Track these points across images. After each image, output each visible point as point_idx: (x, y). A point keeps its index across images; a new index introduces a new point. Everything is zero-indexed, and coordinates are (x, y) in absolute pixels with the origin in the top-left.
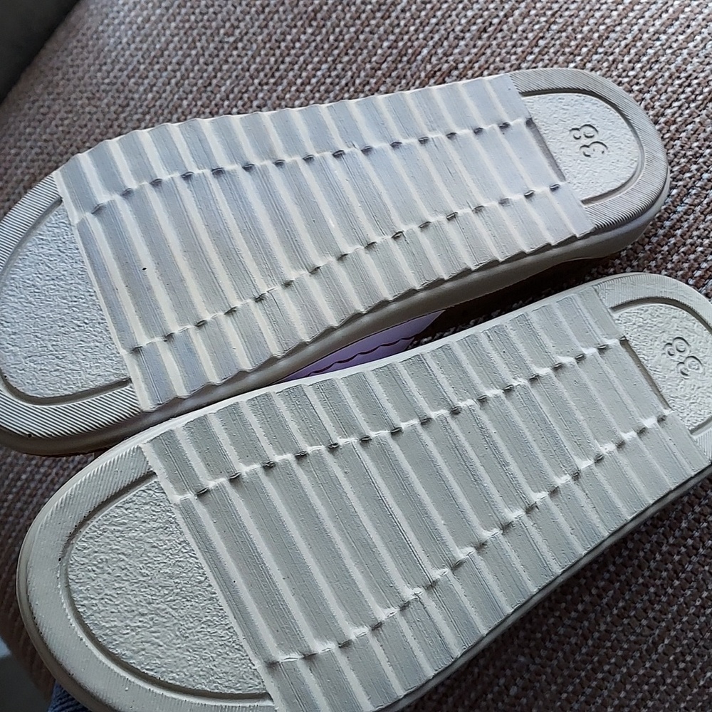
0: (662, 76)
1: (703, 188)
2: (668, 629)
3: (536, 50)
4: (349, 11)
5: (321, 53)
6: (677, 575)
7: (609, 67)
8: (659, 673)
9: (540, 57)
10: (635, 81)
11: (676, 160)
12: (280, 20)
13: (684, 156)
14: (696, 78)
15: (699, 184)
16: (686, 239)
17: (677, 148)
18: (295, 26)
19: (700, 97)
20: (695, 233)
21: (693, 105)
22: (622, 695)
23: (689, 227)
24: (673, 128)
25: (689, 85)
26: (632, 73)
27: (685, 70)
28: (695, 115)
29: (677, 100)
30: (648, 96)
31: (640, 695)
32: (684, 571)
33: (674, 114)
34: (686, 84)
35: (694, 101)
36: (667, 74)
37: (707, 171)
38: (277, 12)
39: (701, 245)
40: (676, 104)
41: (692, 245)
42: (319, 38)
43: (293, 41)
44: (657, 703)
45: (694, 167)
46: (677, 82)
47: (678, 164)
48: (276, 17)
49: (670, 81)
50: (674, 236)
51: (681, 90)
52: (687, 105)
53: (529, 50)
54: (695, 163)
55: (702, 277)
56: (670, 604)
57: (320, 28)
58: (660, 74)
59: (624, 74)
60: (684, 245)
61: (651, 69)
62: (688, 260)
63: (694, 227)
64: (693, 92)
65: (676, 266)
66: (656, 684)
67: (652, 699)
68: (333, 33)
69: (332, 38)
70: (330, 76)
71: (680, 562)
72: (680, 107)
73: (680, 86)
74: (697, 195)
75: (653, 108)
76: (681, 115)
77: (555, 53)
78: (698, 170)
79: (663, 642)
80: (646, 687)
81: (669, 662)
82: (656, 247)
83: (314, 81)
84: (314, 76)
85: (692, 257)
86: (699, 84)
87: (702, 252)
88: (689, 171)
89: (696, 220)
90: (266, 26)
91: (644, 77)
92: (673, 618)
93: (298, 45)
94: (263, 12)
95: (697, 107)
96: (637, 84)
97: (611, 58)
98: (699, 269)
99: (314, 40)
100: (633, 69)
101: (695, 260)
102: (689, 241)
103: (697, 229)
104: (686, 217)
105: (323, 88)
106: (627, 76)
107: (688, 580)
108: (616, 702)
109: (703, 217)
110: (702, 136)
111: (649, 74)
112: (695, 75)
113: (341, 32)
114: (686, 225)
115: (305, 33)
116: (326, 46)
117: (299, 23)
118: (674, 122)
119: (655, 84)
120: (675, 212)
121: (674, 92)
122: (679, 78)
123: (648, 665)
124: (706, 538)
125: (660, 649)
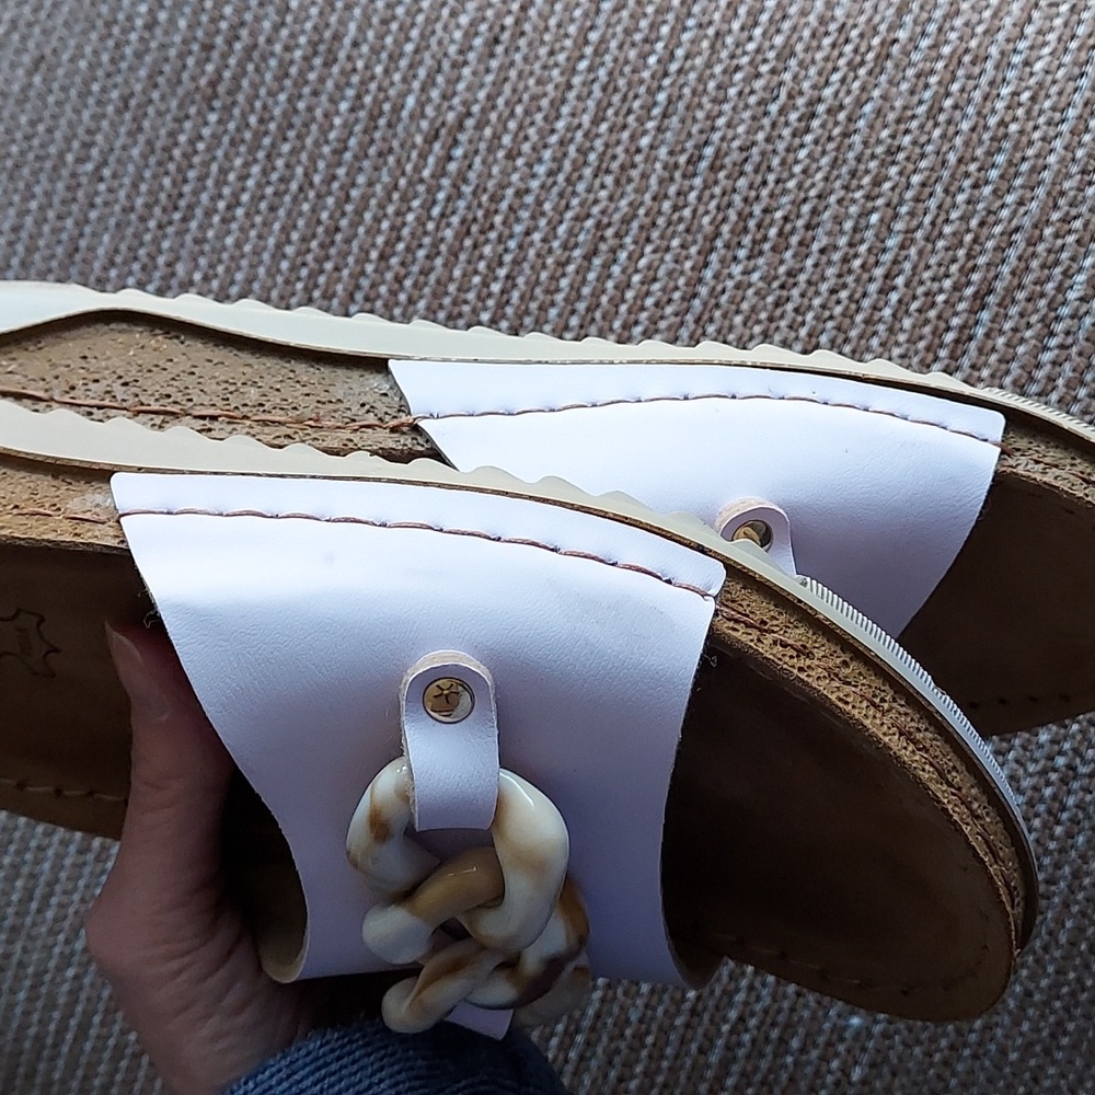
0: (800, 39)
1: (917, 200)
2: (1066, 905)
3: (588, 50)
4: (268, 67)
5: (243, 149)
6: (1055, 816)
7: (712, 47)
8: (1072, 975)
9: (598, 60)
10: (760, 57)
11: (862, 167)
12: (160, 114)
13: (873, 157)
14: (855, 26)
15: (909, 195)
16: (915, 289)
17: (859, 147)
18: (187, 117)
19: (870, 56)
20: (927, 275)
21: (862, 72)
22: (1025, 1026)
23: (915, 268)
24: (842, 116)
25: (847, 41)
26: (751, 47)
27: (833, 18)
28: (870, 87)
29: (835, 69)
30: (787, 76)
31: (1052, 1019)
32: (1064, 808)
33: (836, 94)
34: (841, 40)
35: (862, 63)
36: (806, 33)
37: (915, 172)
38: (150, 101)
39: (941, 291)
40: (836, 77)
41: (927, 294)
42: (232, 126)
43: (192, 142)
44: (1081, 1022)
45: (893, 170)
46: (827, 42)
47: (867, 172)
48: (151, 110)
49: (814, 44)
50: (894, 288)
51: (836, 53)
52: (852, 75)
53: (577, 54)
54: (893, 163)
55: (957, 341)
56: (1057, 866)
57: (227, 109)
58: (795, 36)
59: (739, 51)
60: (914, 298)
61: (778, 31)
62: (927, 322)
63: (922, 265)
64: (856, 51)
65: (912, 335)
66: (1073, 994)
67: (1072, 1018)
68: (252, 110)
69: (253, 120)
70: (268, 183)
71: (1055, 797)
72: (843, 81)
73: (834, 45)
74: (912, 214)
75: (801, 93)
76: (849, 92)
77: (620, 47)
78: (901, 173)
79: (1064, 927)
80: (1058, 1004)
81: (1081, 954)
82: (872, 314)
83: (245, 198)
84: (244, 189)
85: (932, 314)
86: (862, 36)
87: (946, 302)
88: (887, 178)
89: (920, 253)
90: (140, 129)
91: (772, 47)
92: (1069, 886)
93: (201, 146)
94: (126, 107)
95: (870, 73)
96: (765, 61)
97: (711, 31)
98: (948, 329)
99: (226, 131)
100: (750, 39)
101: (939, 317)
102: (920, 290)
103: (928, 267)
104: (904, 253)
105: (263, 206)
106: (745, 53)
107: (1074, 821)
108: (1019, 1041)
109: (930, 246)
110: (891, 117)
111: (779, 40)
112: (850, 22)
113: (265, 107)
114: (907, 266)
115: (206, 123)
116: (248, 135)
117: (193, 110)
118: (841, 107)
119: (793, 54)
120: (884, 250)
121: (827, 59)
122: (827, 34)
123: (1051, 969)
124: (1083, 749)
125: (1063, 939)
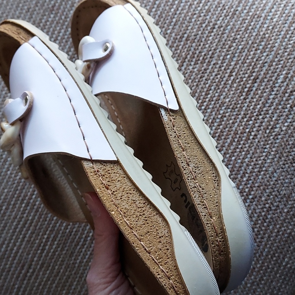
0: (212, 7)
1: (240, 52)
2: (266, 245)
3: (156, 6)
4: (68, 4)
5: (60, 25)
6: (265, 220)
7: (189, 8)
8: (266, 264)
9: (158, 9)
10: (201, 12)
11: (226, 43)
12: (38, 14)
13: (229, 40)
14: (227, 5)
15: (238, 51)
16: (238, 76)
17: (226, 37)
18: (45, 15)
19: (231, 14)
20: (241, 73)
21: (228, 18)
22: (253, 277)
23: (238, 70)
24: (222, 29)
25: (225, 9)
26: (199, 9)
27: (221, 3)
28: (230, 22)
29: (221, 16)
30: (208, 17)
31: (260, 276)
32: (267, 218)
33: (221, 23)
34: (223, 9)
35: (228, 15)
36: (214, 6)
37: (240, 45)
38: (35, 10)
39: (245, 77)
40: (221, 18)
41: (241, 78)
42: (57, 19)
43: (46, 22)
44: (268, 277)
45: (234, 44)
46: (219, 9)
47: (227, 44)
48: (35, 13)
49: (216, 9)
50: (232, 76)
51: (221, 12)
52: (225, 18)
53: (152, 7)
54: (234, 42)
55: (248, 91)
56: (264, 234)
57: (56, 14)
58: (211, 7)
59: (196, 10)
60: (237, 78)
61: (207, 5)
62: (240, 85)
63: (240, 70)
64: (227, 12)
65: (236, 88)
66: (266, 269)
67: (265, 276)
68: (63, 15)
69: (63, 17)
70: (66, 35)
71: (265, 215)
72: (223, 19)
73: (221, 10)
74: (238, 56)
75: (211, 22)
76: (224, 23)
77: (164, 6)
78: (236, 45)
79: (265, 250)
80: (261, 272)
81: (269, 259)
82: (226, 82)
83: (59, 38)
84: (59, 36)
85: (242, 83)
86: (229, 8)
87: (246, 80)
88: (232, 46)
89: (240, 67)
90: (32, 17)
91: (205, 9)
92: (267, 240)
93: (48, 23)
94: (29, 11)
95: (230, 18)
96: (203, 13)
97: (189, 4)
98: (246, 88)
99: (55, 20)
100: (199, 6)
101: (244, 84)
102: (239, 77)
103: (242, 71)
104: (235, 66)
105: (64, 41)
106: (197, 10)
107: (270, 222)
108: (251, 281)
109: (243, 65)
110: (235, 30)
111: (207, 7)
112: (226, 4)
113: (67, 14)
114: (236, 70)
115: (50, 17)
116: (61, 21)
117: (47, 13)
118: (222, 26)
119: (210, 11)
120: (230, 65)
121: (219, 13)
122: (219, 7)
123: (260, 262)
124: (273, 203)
125: (264, 254)
